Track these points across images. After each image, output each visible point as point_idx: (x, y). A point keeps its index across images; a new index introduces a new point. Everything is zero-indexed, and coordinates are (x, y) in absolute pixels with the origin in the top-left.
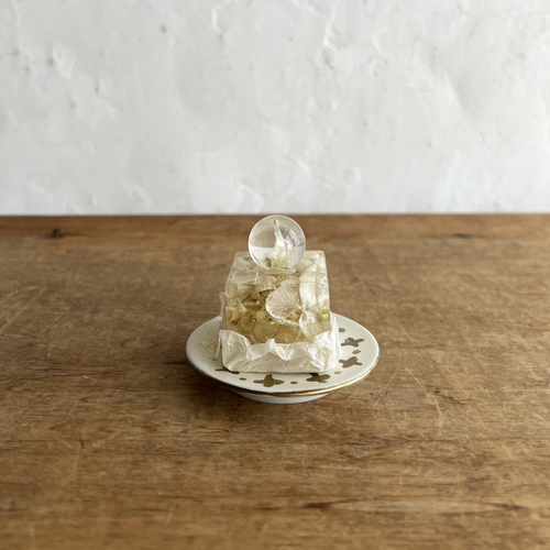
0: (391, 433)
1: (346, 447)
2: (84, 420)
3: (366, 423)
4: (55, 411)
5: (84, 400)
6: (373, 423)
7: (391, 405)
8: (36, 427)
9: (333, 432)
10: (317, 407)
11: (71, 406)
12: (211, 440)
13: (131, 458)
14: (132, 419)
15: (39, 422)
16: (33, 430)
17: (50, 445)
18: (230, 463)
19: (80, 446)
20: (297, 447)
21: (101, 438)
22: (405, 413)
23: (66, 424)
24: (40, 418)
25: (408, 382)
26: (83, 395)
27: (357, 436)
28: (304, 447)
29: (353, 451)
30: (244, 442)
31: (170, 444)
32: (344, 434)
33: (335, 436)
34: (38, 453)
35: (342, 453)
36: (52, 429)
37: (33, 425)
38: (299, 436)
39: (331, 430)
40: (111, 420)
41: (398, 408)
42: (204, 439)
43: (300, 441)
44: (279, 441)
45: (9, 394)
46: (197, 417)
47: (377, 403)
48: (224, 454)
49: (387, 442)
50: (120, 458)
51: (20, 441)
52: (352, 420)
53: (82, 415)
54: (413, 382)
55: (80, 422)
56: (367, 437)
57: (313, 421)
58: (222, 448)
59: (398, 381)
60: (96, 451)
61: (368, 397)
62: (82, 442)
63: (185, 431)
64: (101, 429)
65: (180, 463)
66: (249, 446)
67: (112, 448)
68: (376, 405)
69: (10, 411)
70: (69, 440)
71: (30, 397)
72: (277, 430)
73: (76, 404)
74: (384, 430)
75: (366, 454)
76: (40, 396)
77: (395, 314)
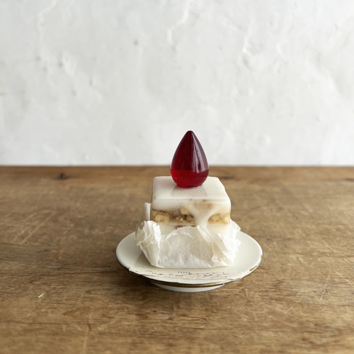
0: (339, 324)
1: (306, 335)
2: (89, 308)
3: (317, 315)
4: (66, 300)
5: (89, 292)
6: (323, 315)
7: (333, 300)
8: (52, 312)
9: (292, 322)
10: (273, 301)
11: (79, 297)
12: (193, 326)
13: (130, 340)
14: (128, 308)
15: (55, 308)
16: (50, 315)
17: (64, 327)
18: (212, 346)
19: (88, 329)
20: (265, 334)
21: (104, 322)
22: (347, 307)
23: (75, 311)
24: (55, 305)
25: (342, 283)
26: (87, 288)
27: (312, 325)
28: (271, 334)
29: (312, 337)
30: (220, 329)
31: (161, 329)
32: (301, 323)
33: (295, 325)
34: (55, 334)
35: (304, 339)
36: (65, 314)
37: (49, 311)
38: (265, 324)
39: (289, 320)
40: (111, 309)
41: (340, 304)
42: (187, 326)
43: (266, 329)
44: (249, 329)
45: (32, 287)
46: (179, 308)
47: (321, 299)
48: (206, 339)
49: (340, 332)
50: (121, 340)
51: (40, 323)
52: (305, 312)
53: (87, 304)
54: (346, 283)
55: (87, 310)
56: (321, 327)
57: (273, 313)
58: (203, 334)
59: (333, 282)
60: (101, 334)
61: (313, 294)
62: (89, 325)
63: (170, 319)
64: (104, 316)
65: (171, 345)
66: (226, 332)
67: (113, 331)
68: (320, 300)
69: (32, 299)
70: (79, 323)
71: (47, 289)
72: (245, 320)
73: (82, 295)
74: (334, 321)
75: (324, 340)
76: (54, 289)
77: (316, 233)
